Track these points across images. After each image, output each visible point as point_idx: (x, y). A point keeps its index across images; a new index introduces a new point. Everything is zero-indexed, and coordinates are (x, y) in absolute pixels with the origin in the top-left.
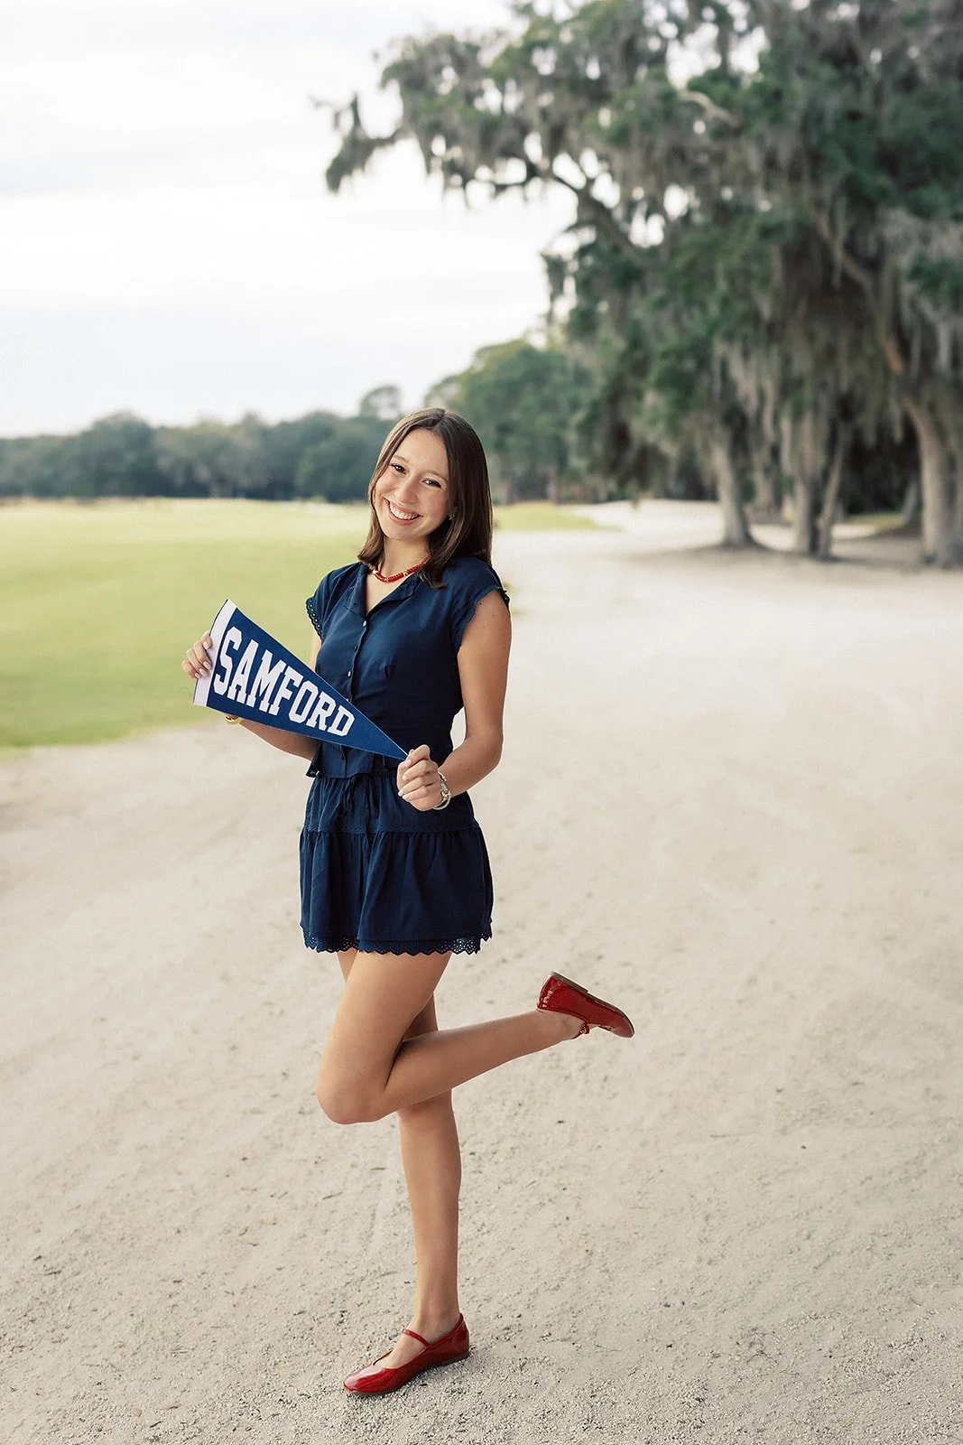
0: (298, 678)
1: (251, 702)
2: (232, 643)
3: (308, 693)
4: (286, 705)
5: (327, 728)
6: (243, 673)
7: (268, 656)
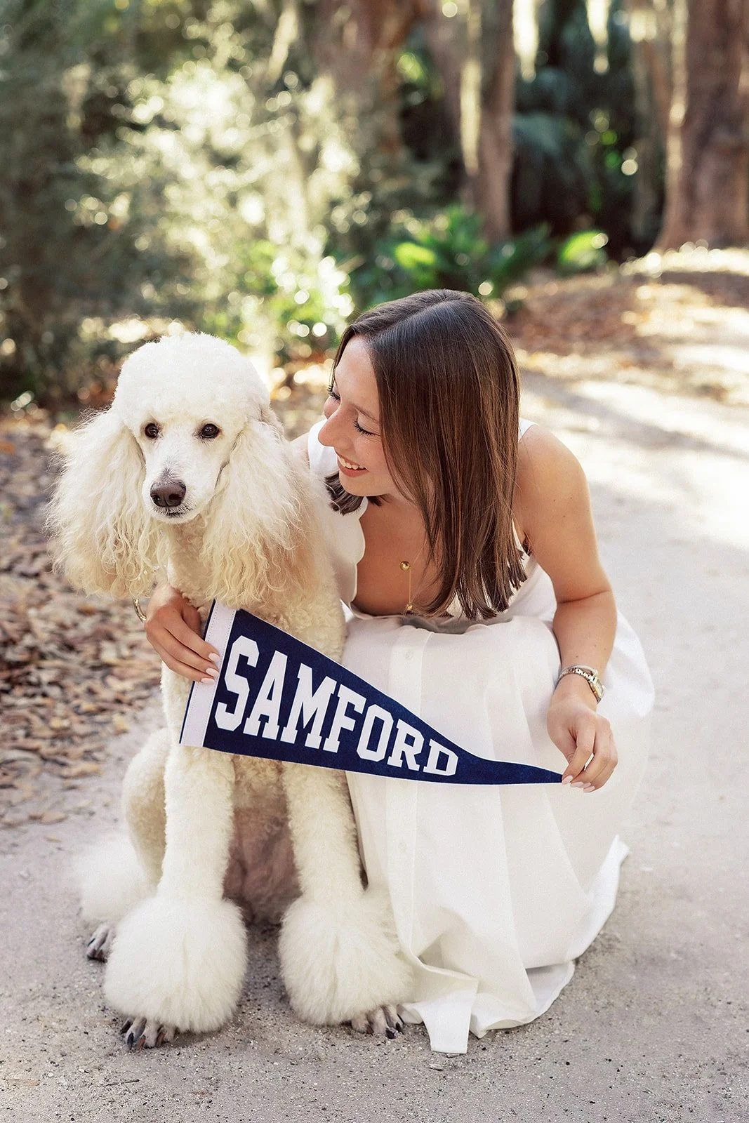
0: (359, 702)
1: (290, 736)
2: (243, 659)
3: (378, 724)
4: (349, 739)
5: (421, 769)
6: (270, 697)
7: (305, 673)
